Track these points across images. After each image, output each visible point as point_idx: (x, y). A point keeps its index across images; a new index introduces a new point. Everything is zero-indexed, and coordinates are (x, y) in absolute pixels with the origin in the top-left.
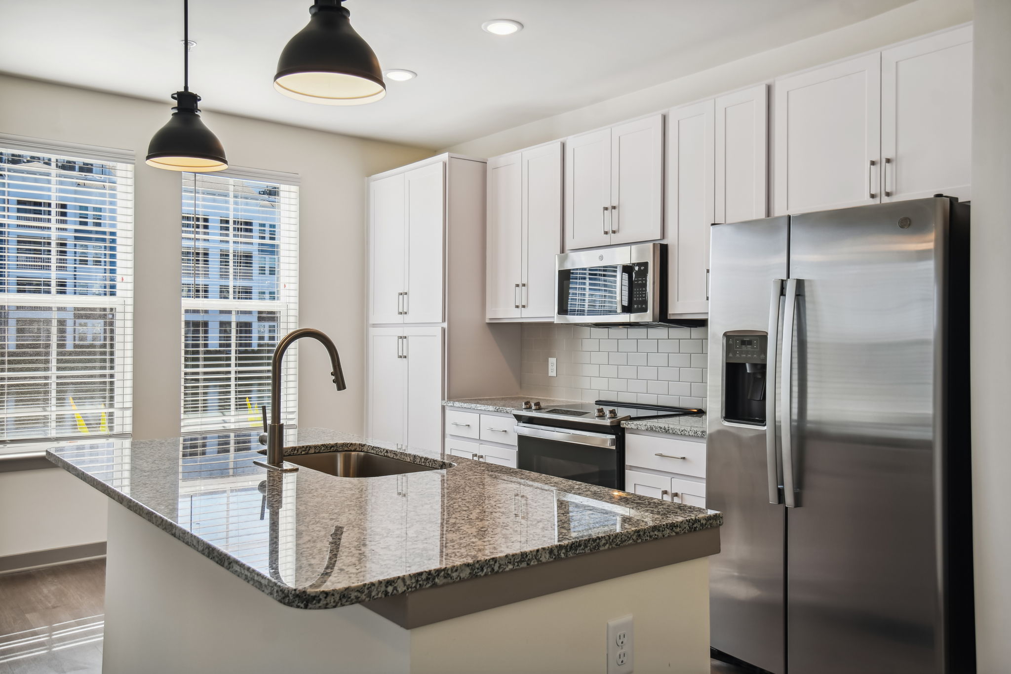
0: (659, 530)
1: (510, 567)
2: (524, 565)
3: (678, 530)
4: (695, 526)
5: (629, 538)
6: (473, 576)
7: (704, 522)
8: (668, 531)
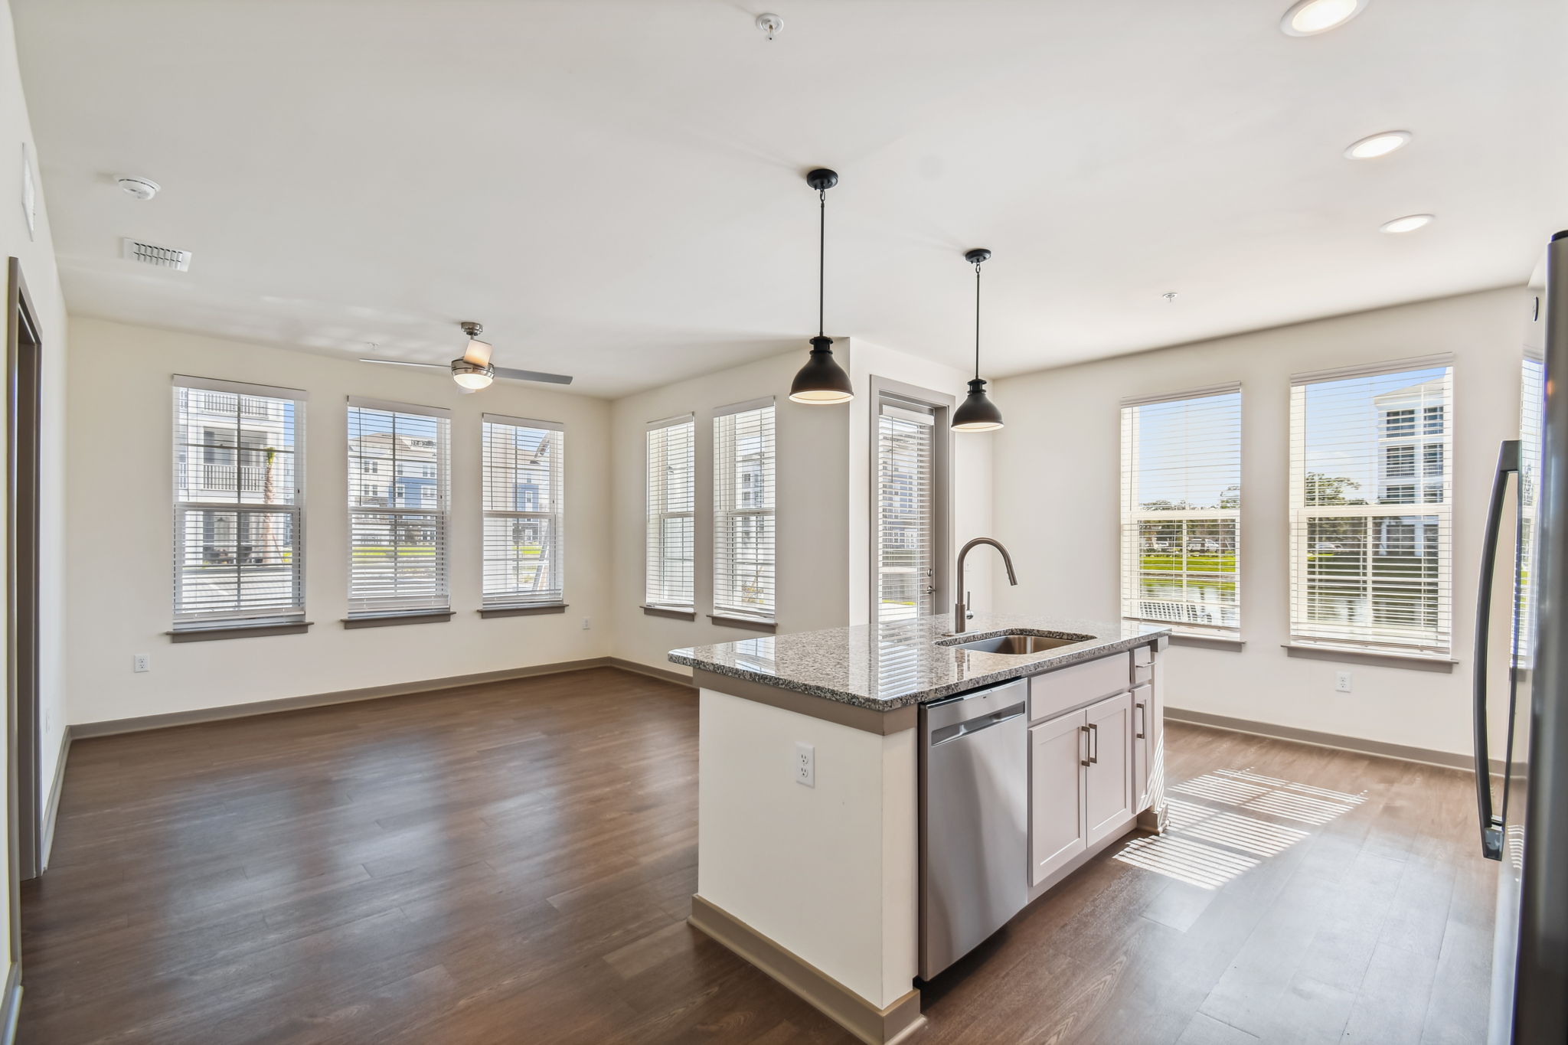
0: (821, 691)
1: (730, 674)
2: (737, 676)
3: (838, 697)
4: (854, 700)
5: (799, 688)
6: (714, 671)
7: (863, 701)
8: (829, 695)
